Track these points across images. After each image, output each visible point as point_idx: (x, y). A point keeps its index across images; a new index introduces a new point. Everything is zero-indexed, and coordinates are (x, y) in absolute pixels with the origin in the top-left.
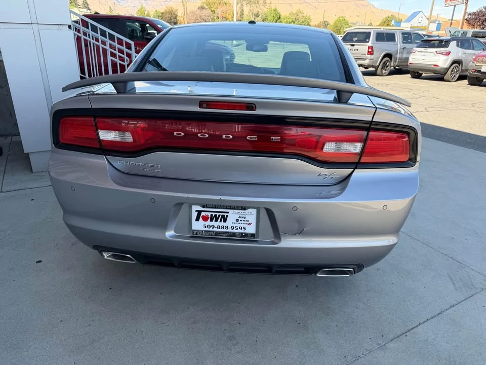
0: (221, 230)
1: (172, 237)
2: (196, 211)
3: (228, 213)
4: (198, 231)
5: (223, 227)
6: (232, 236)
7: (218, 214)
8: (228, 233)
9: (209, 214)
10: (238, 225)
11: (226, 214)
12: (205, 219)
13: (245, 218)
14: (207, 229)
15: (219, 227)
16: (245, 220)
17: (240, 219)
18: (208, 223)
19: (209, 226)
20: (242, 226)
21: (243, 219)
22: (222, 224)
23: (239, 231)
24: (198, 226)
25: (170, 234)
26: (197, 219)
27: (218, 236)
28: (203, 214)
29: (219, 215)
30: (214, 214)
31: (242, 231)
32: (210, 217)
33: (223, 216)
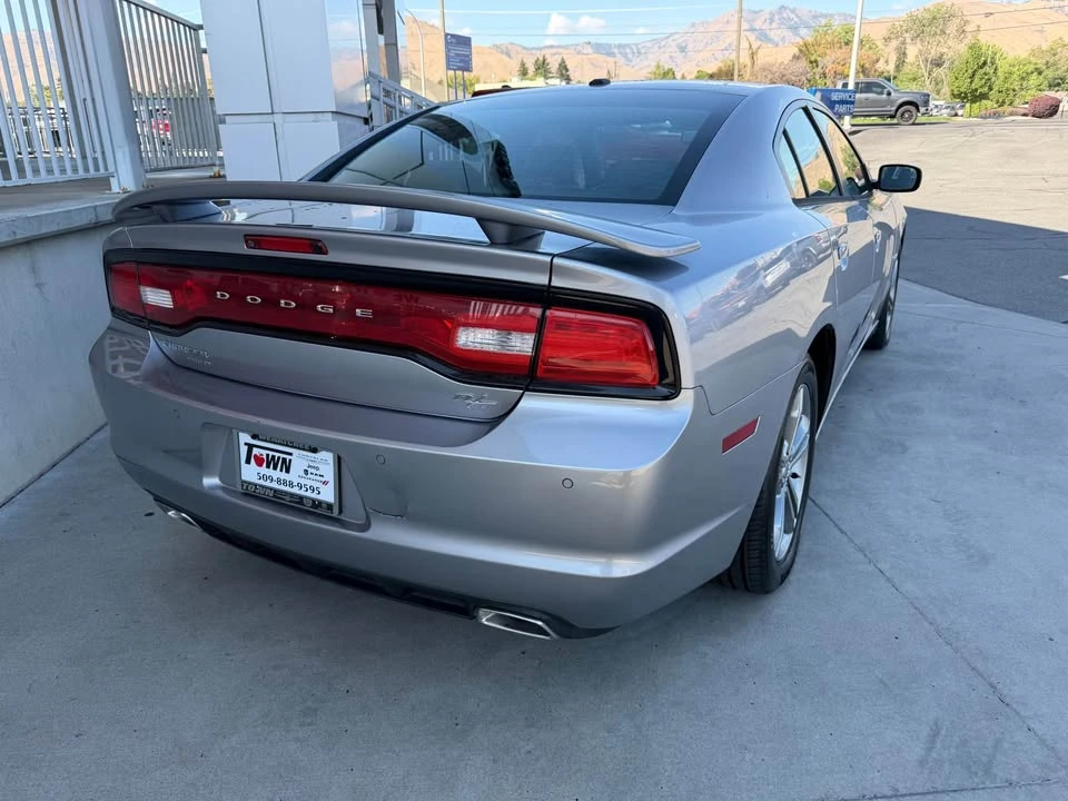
0: (282, 487)
1: (213, 488)
2: (246, 444)
3: (291, 454)
4: (250, 483)
5: (285, 483)
6: (297, 504)
7: (277, 455)
8: (292, 495)
9: (264, 452)
10: (309, 483)
11: (288, 457)
12: (259, 462)
13: (317, 469)
14: (262, 482)
15: (279, 481)
16: (318, 472)
17: (310, 470)
18: (264, 470)
19: (264, 477)
20: (315, 485)
21: (314, 471)
22: (283, 475)
23: (309, 494)
24: (250, 473)
25: (211, 481)
26: (248, 461)
27: (278, 500)
28: (256, 451)
29: (279, 458)
30: (271, 453)
31: (314, 496)
32: (265, 457)
33: (284, 460)
